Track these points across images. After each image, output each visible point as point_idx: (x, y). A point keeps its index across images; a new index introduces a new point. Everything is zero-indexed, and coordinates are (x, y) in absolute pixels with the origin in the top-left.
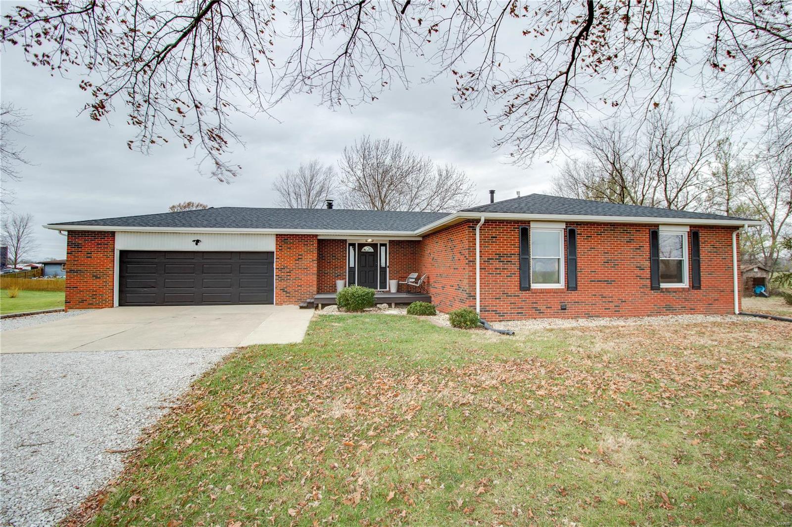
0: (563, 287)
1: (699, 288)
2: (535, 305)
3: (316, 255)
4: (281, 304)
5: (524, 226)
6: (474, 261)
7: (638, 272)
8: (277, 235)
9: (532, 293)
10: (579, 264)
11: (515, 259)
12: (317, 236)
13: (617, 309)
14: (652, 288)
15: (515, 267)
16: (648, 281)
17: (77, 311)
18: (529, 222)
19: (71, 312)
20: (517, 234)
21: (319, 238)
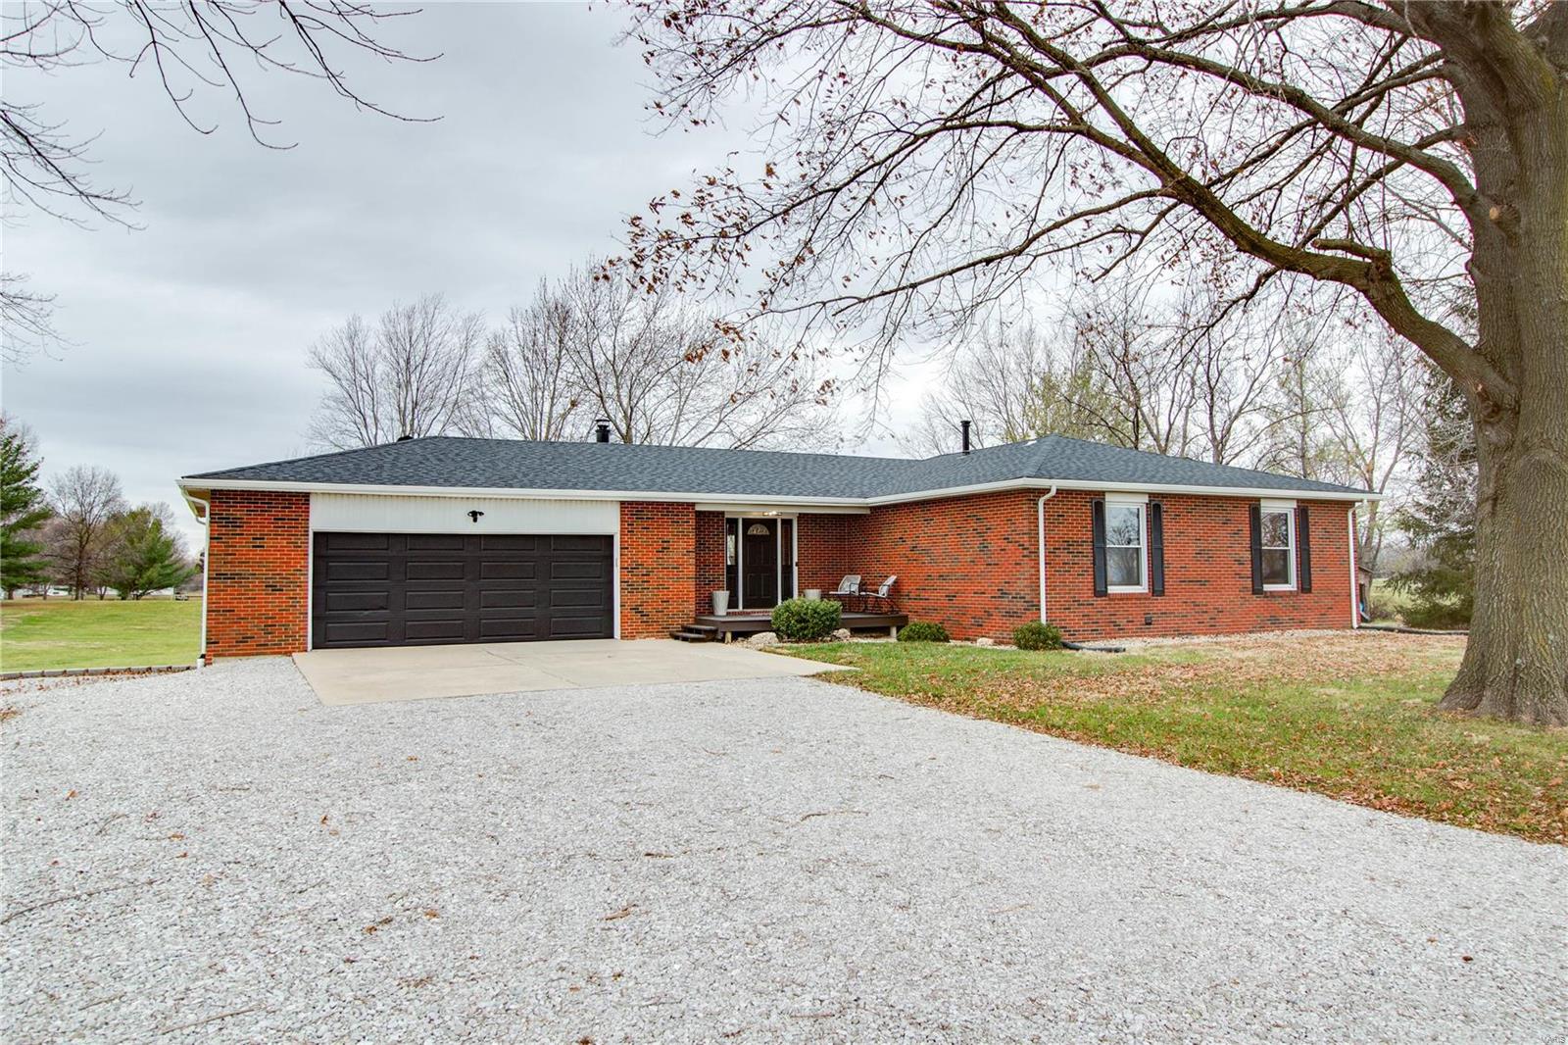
0: (1147, 591)
1: (1309, 591)
2: (1113, 619)
3: (692, 542)
4: (633, 637)
5: (1097, 498)
6: (1037, 552)
7: (1236, 567)
8: (622, 503)
9: (1110, 600)
10: (1166, 557)
11: (1087, 548)
12: (693, 504)
13: (1212, 622)
14: (1254, 592)
15: (1088, 561)
16: (1249, 582)
17: (232, 662)
18: (1103, 493)
19: (220, 664)
20: (1088, 511)
21: (698, 508)
